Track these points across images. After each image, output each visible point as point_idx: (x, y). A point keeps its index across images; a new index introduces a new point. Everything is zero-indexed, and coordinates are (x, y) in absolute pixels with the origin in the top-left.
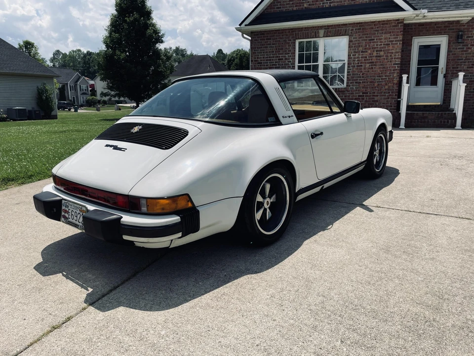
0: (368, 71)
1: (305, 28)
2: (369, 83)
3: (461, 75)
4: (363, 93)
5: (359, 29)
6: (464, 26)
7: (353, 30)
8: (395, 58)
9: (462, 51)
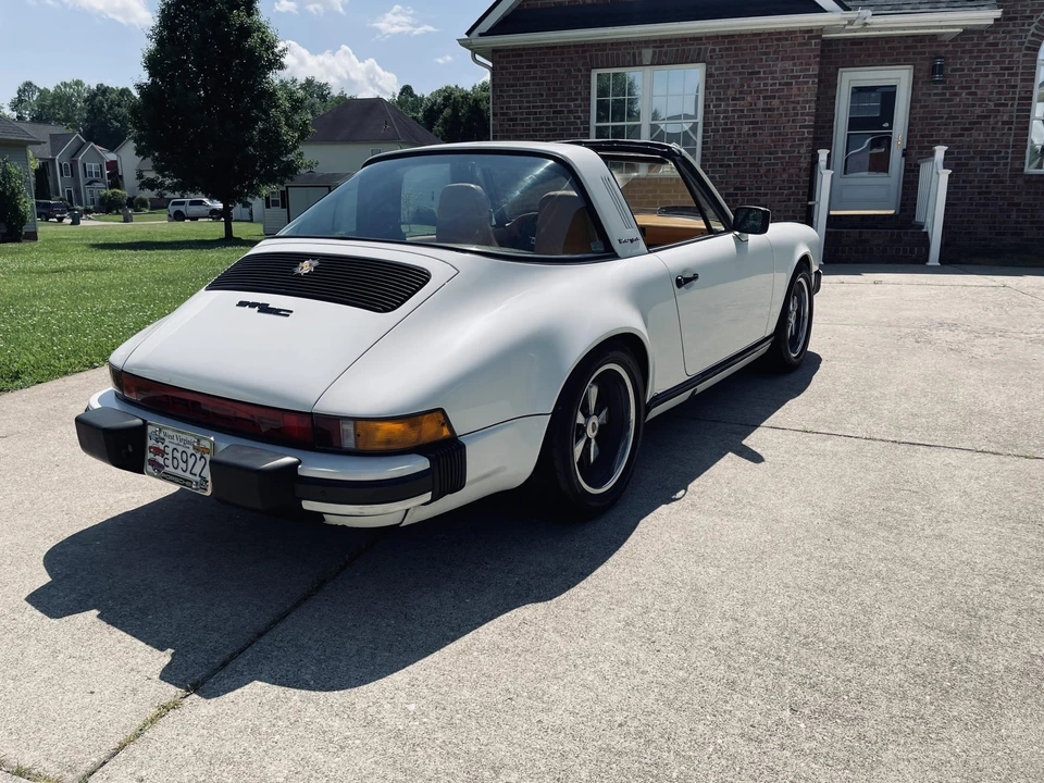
0: (747, 142)
1: (612, 44)
2: (748, 167)
3: (940, 151)
4: (735, 189)
5: (727, 49)
6: (947, 46)
7: (714, 50)
8: (802, 114)
9: (941, 100)
